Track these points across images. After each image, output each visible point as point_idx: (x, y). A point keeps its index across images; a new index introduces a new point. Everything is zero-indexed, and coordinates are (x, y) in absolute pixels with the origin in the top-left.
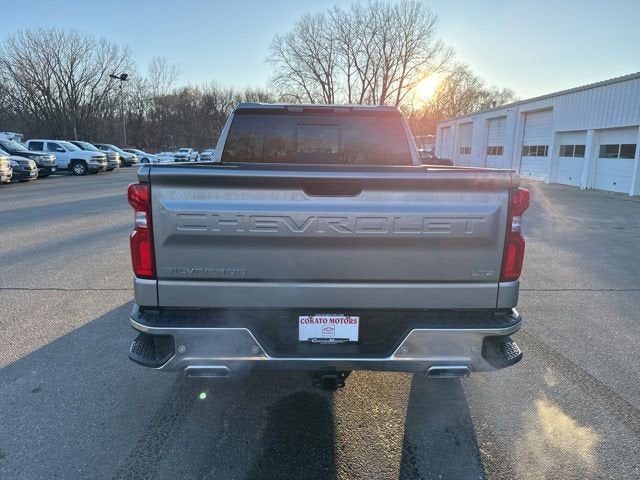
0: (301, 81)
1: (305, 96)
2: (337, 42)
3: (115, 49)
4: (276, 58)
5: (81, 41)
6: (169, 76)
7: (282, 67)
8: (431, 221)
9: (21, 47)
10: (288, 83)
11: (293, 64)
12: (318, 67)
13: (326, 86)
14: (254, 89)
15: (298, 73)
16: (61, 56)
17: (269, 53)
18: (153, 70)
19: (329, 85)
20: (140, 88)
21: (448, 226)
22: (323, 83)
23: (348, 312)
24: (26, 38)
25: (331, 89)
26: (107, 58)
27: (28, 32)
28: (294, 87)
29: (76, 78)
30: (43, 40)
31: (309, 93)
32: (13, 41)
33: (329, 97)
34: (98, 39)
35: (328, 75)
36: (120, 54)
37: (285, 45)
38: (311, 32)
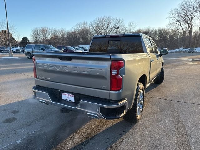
0: (179, 24)
1: (181, 29)
2: (196, 8)
3: (119, 20)
4: (170, 17)
5: (111, 19)
6: (134, 26)
7: (172, 20)
8: (87, 69)
9: (97, 22)
10: (174, 25)
11: (177, 18)
12: (187, 18)
13: (190, 25)
14: (161, 28)
15: (178, 21)
16: (106, 24)
17: (168, 16)
18: (130, 25)
19: (191, 25)
20: (126, 31)
21: (92, 71)
22: (189, 24)
23: (72, 93)
24: (98, 20)
25: (192, 26)
26: (117, 23)
27: (99, 18)
28: (177, 26)
29: (109, 29)
30: (102, 19)
31: (182, 28)
32: (95, 21)
33: (191, 29)
34: (115, 18)
35: (191, 21)
36: (121, 21)
37: (174, 12)
38: (185, 6)
